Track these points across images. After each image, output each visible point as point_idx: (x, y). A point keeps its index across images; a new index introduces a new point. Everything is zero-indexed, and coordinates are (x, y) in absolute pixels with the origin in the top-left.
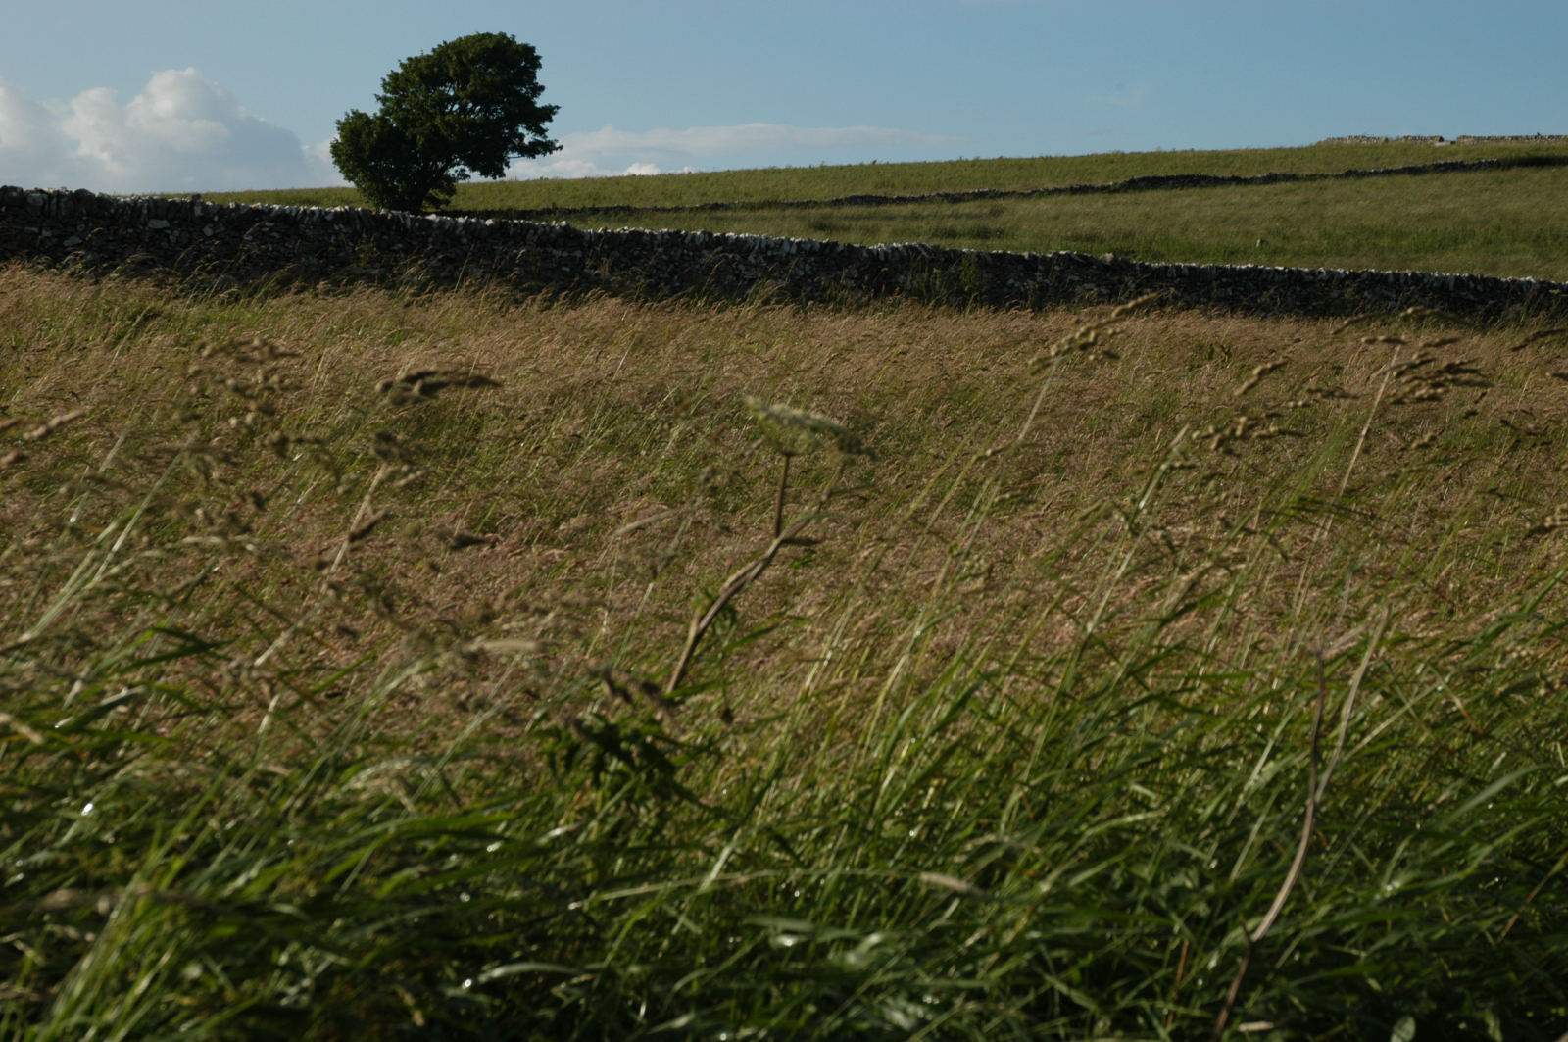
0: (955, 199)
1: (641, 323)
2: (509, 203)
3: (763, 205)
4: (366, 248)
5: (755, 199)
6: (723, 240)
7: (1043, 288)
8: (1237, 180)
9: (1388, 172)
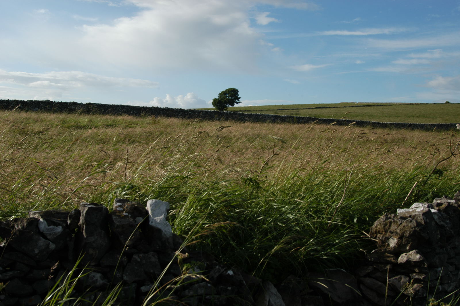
0: (293, 109)
1: (251, 125)
2: (235, 110)
3: (268, 110)
4: (216, 116)
5: (267, 109)
6: (263, 115)
7: (305, 121)
8: (330, 108)
9: (349, 107)
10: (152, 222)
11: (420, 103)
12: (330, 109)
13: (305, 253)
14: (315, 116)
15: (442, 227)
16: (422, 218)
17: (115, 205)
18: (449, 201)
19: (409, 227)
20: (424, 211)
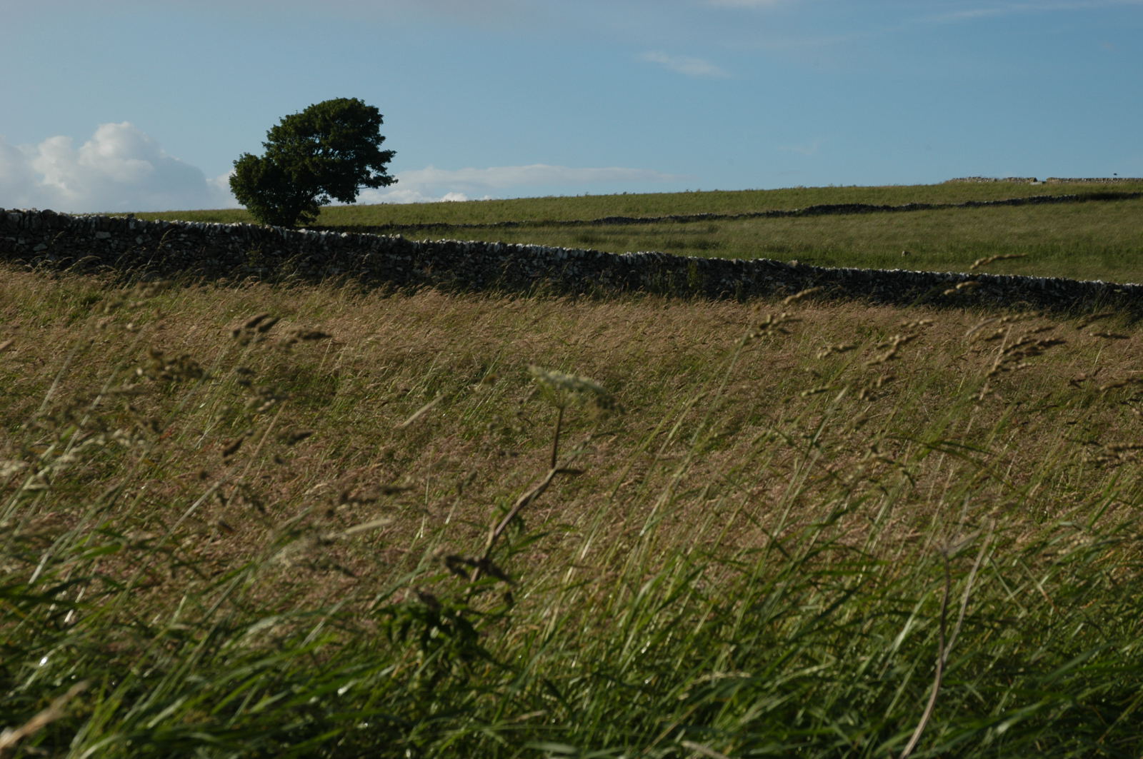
0: (684, 220)
2: (359, 221)
3: (545, 223)
4: (254, 253)
5: (538, 219)
6: (514, 248)
7: (746, 286)
8: (887, 208)
9: (997, 204)
12: (891, 215)
14: (805, 254)
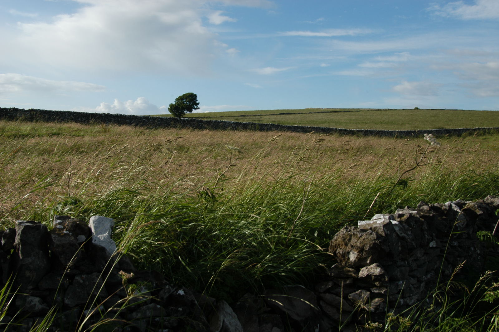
0: (255, 116)
1: (210, 133)
2: (193, 116)
3: (228, 117)
4: (172, 123)
5: (227, 116)
6: (223, 122)
7: (268, 129)
8: (294, 114)
9: (315, 113)
10: (95, 240)
11: (389, 109)
13: (262, 270)
14: (279, 122)
15: (403, 238)
16: (382, 230)
17: (55, 223)
18: (411, 212)
19: (369, 239)
20: (385, 223)
